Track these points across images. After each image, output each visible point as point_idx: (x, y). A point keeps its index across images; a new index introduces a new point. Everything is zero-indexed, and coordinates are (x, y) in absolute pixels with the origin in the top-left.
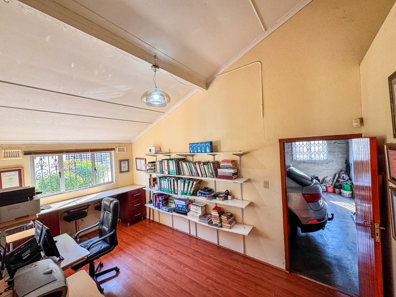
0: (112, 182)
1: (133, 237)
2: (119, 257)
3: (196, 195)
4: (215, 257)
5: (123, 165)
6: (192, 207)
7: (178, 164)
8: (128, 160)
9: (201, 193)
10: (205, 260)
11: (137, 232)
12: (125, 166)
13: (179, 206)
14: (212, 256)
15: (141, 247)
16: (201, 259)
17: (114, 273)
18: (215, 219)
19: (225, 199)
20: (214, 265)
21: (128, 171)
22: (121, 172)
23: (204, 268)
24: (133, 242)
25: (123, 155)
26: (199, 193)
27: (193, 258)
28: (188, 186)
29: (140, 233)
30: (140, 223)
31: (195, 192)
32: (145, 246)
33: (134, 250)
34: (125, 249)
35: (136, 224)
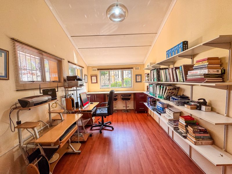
0: (131, 87)
1: (133, 119)
2: (119, 124)
3: (169, 100)
4: (176, 164)
5: (137, 78)
6: (167, 110)
7: (159, 72)
8: (141, 75)
9: (173, 99)
10: (164, 158)
11: (137, 117)
12: (139, 79)
13: (159, 107)
14: (174, 160)
15: (132, 125)
16: (162, 155)
17: (111, 129)
18: (182, 127)
19: (197, 109)
20: (169, 168)
21: (141, 82)
22: (136, 82)
23: (157, 163)
24: (131, 121)
25: (138, 72)
26: (172, 98)
27: (155, 150)
28: (163, 91)
29: (138, 119)
30: (143, 114)
31: (168, 97)
32: (134, 126)
33: (128, 125)
34: (124, 122)
35: (140, 114)
